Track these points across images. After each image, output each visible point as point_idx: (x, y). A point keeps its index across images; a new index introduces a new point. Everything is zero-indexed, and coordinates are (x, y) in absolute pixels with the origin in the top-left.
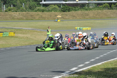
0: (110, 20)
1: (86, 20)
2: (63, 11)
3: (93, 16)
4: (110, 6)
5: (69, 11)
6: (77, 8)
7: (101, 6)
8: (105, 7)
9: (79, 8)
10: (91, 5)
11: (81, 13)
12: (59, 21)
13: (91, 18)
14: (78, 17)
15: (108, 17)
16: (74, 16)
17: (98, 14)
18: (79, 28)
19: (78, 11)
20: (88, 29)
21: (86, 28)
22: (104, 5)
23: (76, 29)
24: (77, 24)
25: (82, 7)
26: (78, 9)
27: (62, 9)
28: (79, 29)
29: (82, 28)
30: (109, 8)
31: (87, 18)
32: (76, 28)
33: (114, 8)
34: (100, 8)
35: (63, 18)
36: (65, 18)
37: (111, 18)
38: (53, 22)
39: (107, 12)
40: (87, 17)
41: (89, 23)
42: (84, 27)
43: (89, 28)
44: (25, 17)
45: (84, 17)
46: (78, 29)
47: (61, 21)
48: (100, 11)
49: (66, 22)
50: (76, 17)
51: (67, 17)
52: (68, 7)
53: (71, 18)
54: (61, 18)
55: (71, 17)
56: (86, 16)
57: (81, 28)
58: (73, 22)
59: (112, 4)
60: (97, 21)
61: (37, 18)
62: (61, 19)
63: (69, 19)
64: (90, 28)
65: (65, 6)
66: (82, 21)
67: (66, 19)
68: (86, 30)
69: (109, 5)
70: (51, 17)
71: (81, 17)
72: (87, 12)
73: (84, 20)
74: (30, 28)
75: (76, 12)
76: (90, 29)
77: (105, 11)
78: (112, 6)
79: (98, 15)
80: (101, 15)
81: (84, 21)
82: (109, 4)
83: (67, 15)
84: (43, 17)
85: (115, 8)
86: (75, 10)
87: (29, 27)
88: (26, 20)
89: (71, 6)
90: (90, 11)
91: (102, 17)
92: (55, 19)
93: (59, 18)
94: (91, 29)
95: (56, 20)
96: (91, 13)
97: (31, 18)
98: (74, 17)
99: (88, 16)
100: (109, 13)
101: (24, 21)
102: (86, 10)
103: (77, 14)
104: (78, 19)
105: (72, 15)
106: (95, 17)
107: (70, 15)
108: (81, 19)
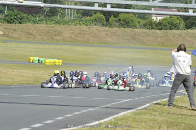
0: (104, 49)
1: (55, 44)
2: (9, 22)
3: (71, 37)
4: (107, 20)
5: (20, 23)
6: (38, 18)
7: (88, 18)
8: (96, 20)
9: (42, 17)
10: (68, 15)
11: (46, 28)
13: (65, 41)
14: (38, 37)
15: (101, 42)
16: (31, 34)
17: (80, 34)
18: (37, 58)
19: (40, 24)
20: (56, 64)
21: (52, 61)
22: (94, 16)
23: (31, 61)
24: (34, 50)
25: (50, 16)
26: (41, 20)
27: (5, 16)
28: (37, 62)
29: (43, 59)
30: (105, 22)
31: (57, 41)
32: (32, 58)
33: (113, 23)
34: (86, 21)
35: (8, 36)
36: (11, 35)
37: (106, 43)
39: (100, 31)
40: (58, 38)
41: (60, 50)
42: (49, 58)
43: (59, 62)
45: (51, 38)
46: (34, 62)
47: (2, 41)
48: (84, 28)
49: (13, 45)
50: (35, 37)
51: (15, 35)
52: (19, 14)
53: (24, 38)
54: (2, 35)
55: (23, 35)
56: (55, 35)
57: (41, 59)
58: (28, 45)
59: (111, 16)
60: (78, 48)
62: (2, 38)
64: (61, 61)
65: (13, 11)
66: (46, 46)
67: (14, 38)
68: (51, 64)
69: (104, 17)
71: (45, 38)
72: (58, 27)
73: (51, 44)
75: (35, 25)
76: (60, 64)
77: (97, 29)
78: (110, 19)
79: (82, 35)
80: (87, 36)
81: (51, 46)
82: (104, 15)
83: (16, 31)
85: (117, 24)
86: (35, 22)
89: (26, 13)
90: (65, 26)
91: (89, 40)
94: (63, 63)
96: (67, 31)
98: (31, 36)
99: (59, 35)
100: (104, 34)
102: (58, 23)
103: (38, 31)
104: (39, 40)
105: (26, 32)
106: (74, 39)
107: (22, 31)
108: (45, 42)
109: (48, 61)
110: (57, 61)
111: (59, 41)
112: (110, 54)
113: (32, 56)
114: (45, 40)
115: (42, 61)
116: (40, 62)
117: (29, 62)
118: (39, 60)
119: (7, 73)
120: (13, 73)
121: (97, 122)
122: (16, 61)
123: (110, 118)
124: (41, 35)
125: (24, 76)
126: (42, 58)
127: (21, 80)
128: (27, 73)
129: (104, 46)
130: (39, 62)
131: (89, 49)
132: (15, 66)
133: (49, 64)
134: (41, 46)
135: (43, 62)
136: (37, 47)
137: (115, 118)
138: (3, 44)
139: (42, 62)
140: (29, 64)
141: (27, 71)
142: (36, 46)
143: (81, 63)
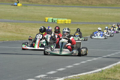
1: (65, 6)
3: (78, 1)
12: (19, 5)
14: (52, 1)
15: (102, 4)
18: (51, 18)
20: (66, 22)
21: (63, 20)
23: (46, 21)
24: (49, 12)
28: (51, 21)
29: (56, 19)
32: (47, 18)
35: (28, 1)
37: (106, 5)
38: (10, 6)
40: (67, 1)
42: (60, 18)
43: (68, 21)
45: (62, 2)
46: (49, 21)
47: (23, 5)
50: (49, 1)
53: (41, 2)
57: (54, 19)
58: (44, 8)
60: (84, 10)
62: (23, 3)
64: (70, 20)
66: (58, 9)
67: (33, 3)
68: (62, 23)
76: (70, 23)
81: (62, 9)
91: (92, 3)
94: (72, 22)
95: (16, 4)
104: (52, 4)
106: (80, 2)
110: (67, 20)
111: (68, 4)
112: (110, 14)
113: (47, 17)
114: (57, 4)
115: (55, 21)
116: (54, 21)
117: (45, 21)
119: (27, 31)
120: (32, 30)
121: (100, 70)
122: (35, 21)
123: (110, 66)
129: (104, 8)
130: (52, 22)
131: (93, 10)
132: (34, 25)
134: (54, 9)
135: (56, 21)
136: (51, 9)
137: (114, 66)
139: (55, 22)
143: (86, 21)
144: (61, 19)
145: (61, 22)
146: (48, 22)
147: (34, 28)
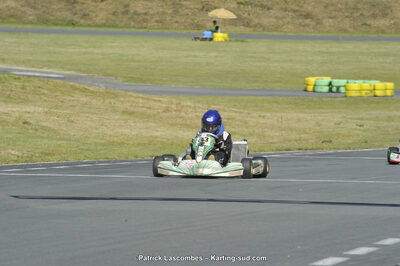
1: (374, 40)
12: (219, 36)
14: (328, 22)
16: (308, 16)
18: (327, 80)
20: (378, 93)
21: (367, 85)
23: (310, 88)
24: (319, 58)
28: (326, 89)
29: (342, 82)
31: (380, 30)
32: (312, 80)
35: (247, 24)
36: (257, 21)
38: (188, 42)
40: (381, 22)
42: (357, 77)
43: (384, 88)
44: (35, 8)
45: (362, 25)
46: (318, 89)
47: (233, 37)
49: (259, 47)
50: (319, 22)
51: (265, 21)
53: (290, 27)
54: (232, 22)
55: (289, 20)
56: (374, 16)
57: (336, 82)
58: (300, 46)
61: (102, 15)
62: (233, 29)
63: (277, 28)
64: (390, 85)
66: (349, 47)
67: (264, 29)
68: (363, 93)
70: (176, 12)
71: (347, 24)
73: (363, 39)
74: (56, 72)
76: (389, 93)
81: (364, 46)
83: (269, 9)
84: (135, 13)
87: (50, 64)
88: (40, 27)
92: (198, 27)
93: (224, 20)
94: (397, 92)
95: (208, 34)
97: (68, 15)
98: (308, 21)
99: (385, 15)
101: (26, 31)
103: (326, 7)
104: (328, 32)
105: (295, 11)
107: (286, 10)
108: (347, 35)
109: (356, 87)
110: (379, 84)
111: (383, 32)
113: (313, 75)
114: (345, 31)
115: (338, 88)
116: (334, 89)
117: (306, 90)
118: (330, 84)
119: (246, 123)
120: (262, 121)
122: (271, 90)
124: (335, 17)
125: (291, 129)
126: (340, 78)
127: (285, 140)
128: (299, 120)
130: (330, 90)
132: (269, 102)
133: (357, 94)
134: (336, 47)
135: (342, 90)
136: (324, 50)
138: (235, 44)
139: (338, 91)
140: (305, 97)
141: (301, 116)
142: (323, 47)
144: (361, 81)
145: (360, 91)
146: (314, 91)
147: (268, 115)
